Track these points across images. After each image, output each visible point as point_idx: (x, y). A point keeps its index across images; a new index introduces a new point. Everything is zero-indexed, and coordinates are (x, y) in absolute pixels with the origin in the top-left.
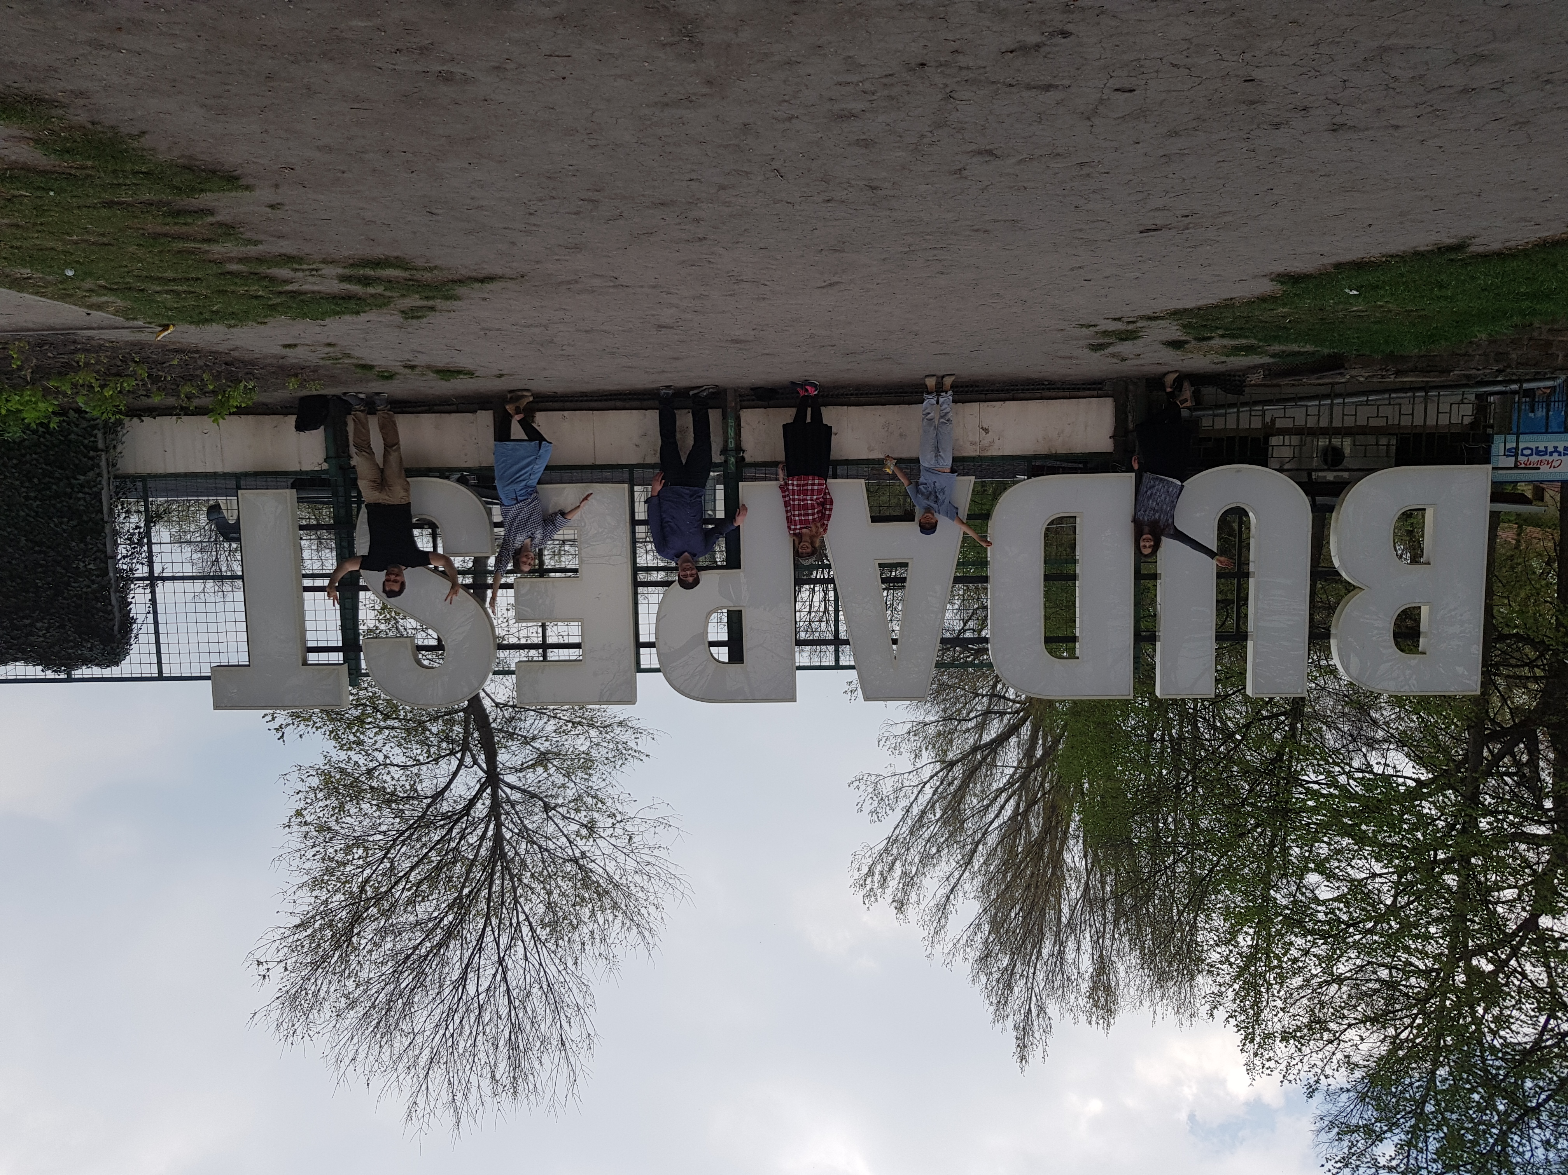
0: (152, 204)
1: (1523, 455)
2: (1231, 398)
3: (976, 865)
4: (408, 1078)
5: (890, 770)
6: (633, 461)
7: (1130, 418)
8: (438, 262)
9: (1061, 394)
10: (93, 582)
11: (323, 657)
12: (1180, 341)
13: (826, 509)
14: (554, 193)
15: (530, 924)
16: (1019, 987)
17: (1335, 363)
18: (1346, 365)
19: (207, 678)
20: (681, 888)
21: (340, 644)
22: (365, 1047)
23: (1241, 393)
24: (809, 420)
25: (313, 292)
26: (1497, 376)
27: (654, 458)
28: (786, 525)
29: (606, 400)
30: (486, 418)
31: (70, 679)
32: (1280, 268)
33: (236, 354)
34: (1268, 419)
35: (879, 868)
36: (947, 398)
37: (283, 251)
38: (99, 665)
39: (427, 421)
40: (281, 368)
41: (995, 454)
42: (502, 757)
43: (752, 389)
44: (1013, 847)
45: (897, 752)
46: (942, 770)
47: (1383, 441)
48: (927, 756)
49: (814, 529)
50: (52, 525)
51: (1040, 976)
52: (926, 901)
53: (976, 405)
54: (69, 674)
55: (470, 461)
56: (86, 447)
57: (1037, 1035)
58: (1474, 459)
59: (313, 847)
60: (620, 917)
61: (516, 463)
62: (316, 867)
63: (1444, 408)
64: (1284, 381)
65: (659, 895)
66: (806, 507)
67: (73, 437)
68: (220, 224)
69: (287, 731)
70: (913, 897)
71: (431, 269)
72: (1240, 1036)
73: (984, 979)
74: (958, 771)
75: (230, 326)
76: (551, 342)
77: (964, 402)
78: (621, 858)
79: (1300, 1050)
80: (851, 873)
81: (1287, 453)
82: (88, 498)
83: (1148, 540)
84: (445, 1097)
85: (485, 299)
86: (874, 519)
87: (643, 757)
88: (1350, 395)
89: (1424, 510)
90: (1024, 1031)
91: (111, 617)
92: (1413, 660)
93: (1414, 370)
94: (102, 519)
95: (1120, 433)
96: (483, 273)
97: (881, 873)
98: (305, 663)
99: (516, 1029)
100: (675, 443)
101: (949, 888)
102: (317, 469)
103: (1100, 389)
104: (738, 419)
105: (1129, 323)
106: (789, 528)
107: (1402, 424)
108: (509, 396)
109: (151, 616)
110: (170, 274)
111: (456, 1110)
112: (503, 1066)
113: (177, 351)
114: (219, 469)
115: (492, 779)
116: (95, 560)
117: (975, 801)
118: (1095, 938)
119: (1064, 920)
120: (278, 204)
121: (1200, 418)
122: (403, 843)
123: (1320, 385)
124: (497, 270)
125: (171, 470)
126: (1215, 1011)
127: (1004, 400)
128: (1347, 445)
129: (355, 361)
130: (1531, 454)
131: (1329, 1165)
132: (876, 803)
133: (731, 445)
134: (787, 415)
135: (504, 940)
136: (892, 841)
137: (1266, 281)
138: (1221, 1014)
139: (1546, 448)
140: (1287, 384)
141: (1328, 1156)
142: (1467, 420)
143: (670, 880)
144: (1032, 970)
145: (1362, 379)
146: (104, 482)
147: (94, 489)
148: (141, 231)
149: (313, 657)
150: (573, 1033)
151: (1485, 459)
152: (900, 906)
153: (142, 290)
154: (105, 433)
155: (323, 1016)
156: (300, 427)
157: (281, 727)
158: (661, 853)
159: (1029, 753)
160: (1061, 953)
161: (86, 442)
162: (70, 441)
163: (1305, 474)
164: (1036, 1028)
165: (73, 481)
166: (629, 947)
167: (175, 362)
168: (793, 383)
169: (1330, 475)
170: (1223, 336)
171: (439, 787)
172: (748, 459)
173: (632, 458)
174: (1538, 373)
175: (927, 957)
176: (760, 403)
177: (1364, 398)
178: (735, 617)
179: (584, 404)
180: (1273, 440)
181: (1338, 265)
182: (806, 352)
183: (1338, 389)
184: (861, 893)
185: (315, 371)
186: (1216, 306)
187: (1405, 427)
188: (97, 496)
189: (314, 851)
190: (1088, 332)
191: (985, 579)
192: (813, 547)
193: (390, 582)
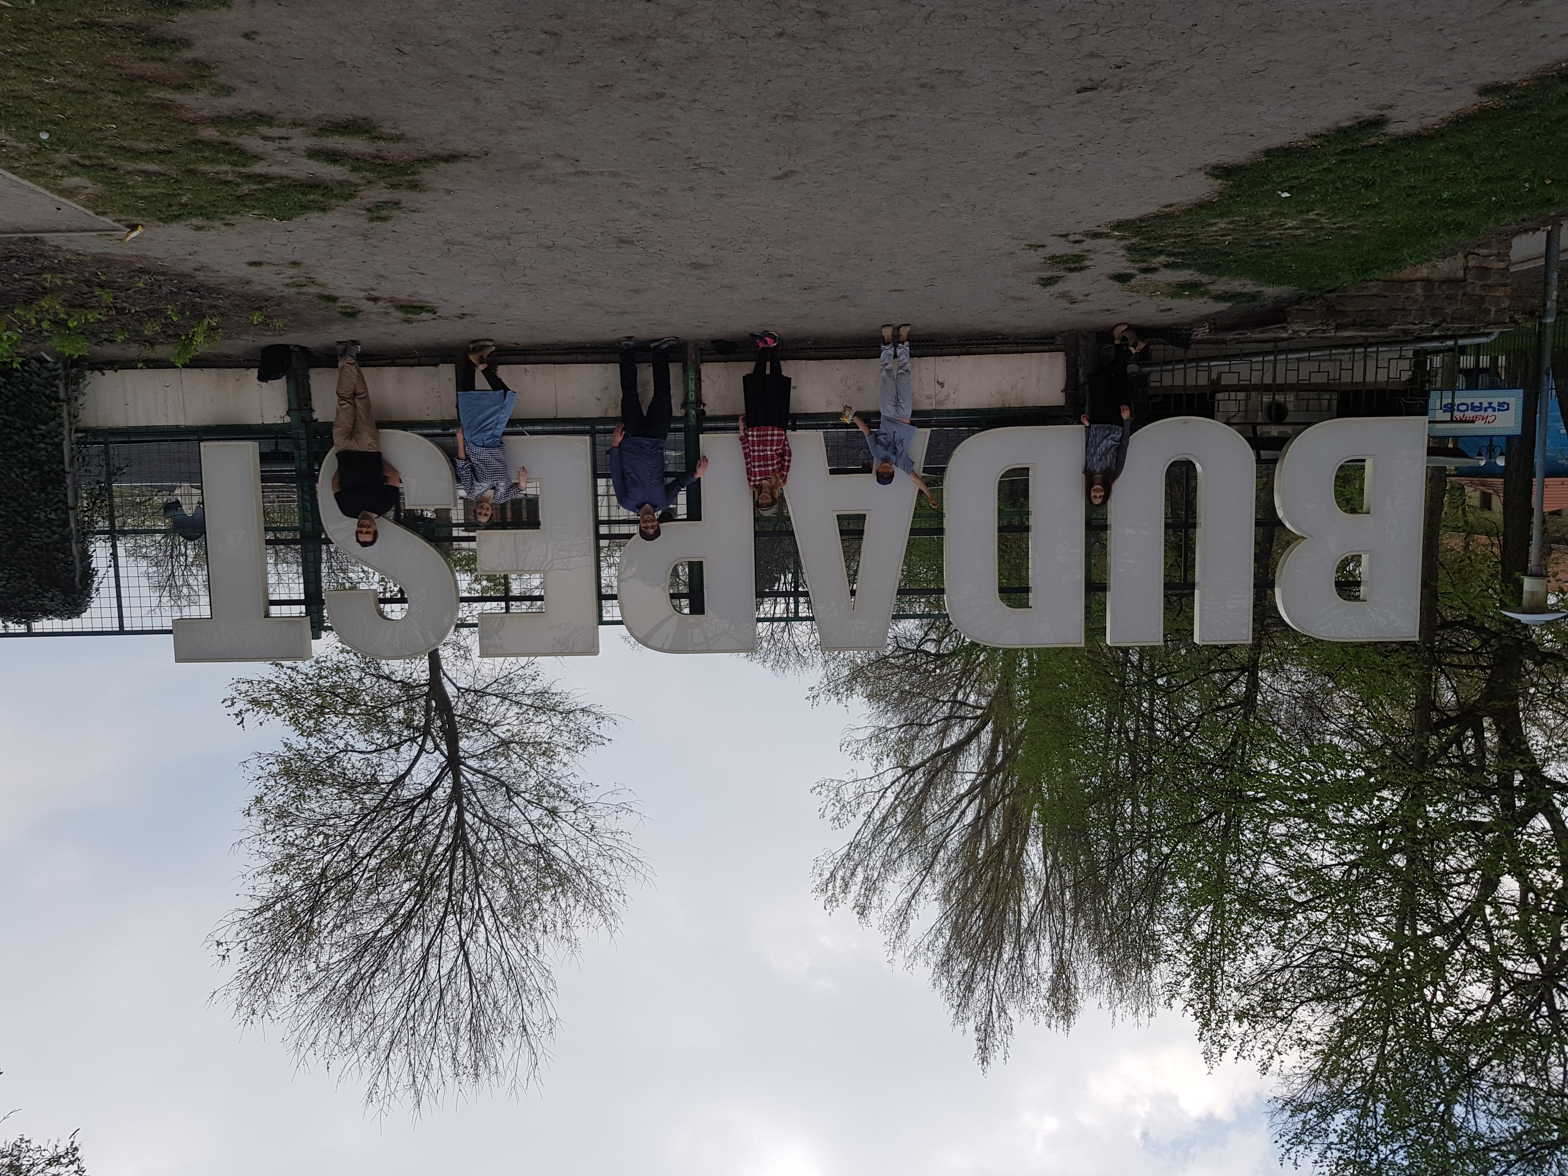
0: (131, 29)
1: (1459, 410)
2: (1179, 352)
3: (937, 868)
4: (369, 1061)
5: (852, 777)
6: (595, 414)
7: (1081, 371)
8: (407, 130)
9: (1014, 348)
10: (54, 533)
11: (286, 610)
12: (1126, 275)
13: (785, 461)
15: (493, 911)
16: (980, 989)
17: (1277, 316)
18: (1289, 320)
19: (169, 632)
20: (643, 871)
21: (303, 597)
22: (325, 1031)
23: (1186, 347)
24: (768, 372)
25: (280, 176)
26: (1432, 331)
27: (615, 412)
28: (746, 477)
29: (567, 354)
30: (447, 372)
31: (30, 634)
32: (1213, 158)
33: (200, 276)
34: (1214, 376)
35: (841, 873)
36: (904, 350)
37: (254, 107)
38: (61, 616)
39: (389, 373)
40: (245, 297)
41: (950, 407)
42: (463, 744)
43: (713, 342)
44: (974, 855)
45: (859, 757)
46: (904, 775)
47: (1327, 396)
48: (887, 763)
49: (774, 480)
50: (13, 475)
51: (1001, 979)
52: (889, 904)
53: (932, 359)
54: (29, 628)
55: (432, 415)
56: (47, 397)
57: (998, 1036)
58: (1410, 411)
59: (273, 831)
60: (582, 902)
61: (480, 413)
62: (277, 852)
63: (1383, 364)
64: (1231, 336)
65: (621, 878)
66: (765, 458)
67: (34, 387)
68: (196, 62)
69: (247, 716)
70: (875, 900)
71: (399, 138)
72: (1197, 1025)
73: (945, 983)
74: (919, 775)
75: (198, 228)
77: (919, 357)
78: (583, 841)
79: (1254, 1027)
80: (813, 879)
81: (1233, 407)
82: (50, 448)
83: (1098, 490)
84: (406, 1079)
86: (832, 472)
87: (606, 742)
88: (1293, 351)
89: (1364, 461)
90: (985, 1033)
91: (71, 568)
92: (1351, 606)
93: (1354, 324)
94: (63, 470)
95: (1071, 387)
96: (448, 148)
97: (843, 879)
98: (267, 615)
99: (477, 1011)
100: (637, 395)
101: (910, 894)
102: (279, 422)
103: (1052, 343)
104: (698, 372)
105: (1075, 242)
106: (749, 480)
107: (1343, 380)
108: (471, 346)
109: (112, 570)
110: (141, 145)
111: (417, 1092)
112: (464, 1047)
113: (142, 271)
114: (181, 422)
115: (454, 762)
116: (56, 510)
117: (936, 807)
118: (1055, 940)
119: (1024, 924)
120: (254, 32)
121: (1149, 374)
122: (364, 830)
123: (1261, 341)
124: (462, 145)
125: (133, 423)
126: (1173, 1000)
127: (959, 354)
128: (1289, 399)
129: (319, 290)
130: (1467, 410)
132: (837, 810)
133: (692, 398)
134: (748, 368)
135: (465, 925)
136: (854, 845)
137: (1201, 177)
138: (1178, 1003)
139: (1481, 403)
140: (1235, 340)
142: (1406, 376)
143: (633, 863)
144: (992, 973)
145: (1303, 334)
146: (66, 433)
147: (56, 440)
148: (119, 70)
149: (275, 610)
150: (535, 1016)
151: (1423, 411)
152: (862, 910)
153: (115, 169)
154: (67, 384)
155: (285, 997)
156: (263, 378)
157: (240, 712)
158: (625, 838)
159: (990, 759)
160: (1021, 957)
161: (48, 392)
162: (31, 391)
163: (1250, 428)
164: (997, 1029)
165: (36, 432)
166: (591, 929)
167: (141, 285)
168: (752, 335)
169: (1274, 431)
170: (1166, 266)
171: (400, 773)
172: (708, 413)
173: (593, 411)
174: (1472, 328)
175: (889, 962)
176: (720, 357)
177: (1306, 354)
178: (696, 569)
179: (545, 358)
180: (1219, 396)
181: (1268, 152)
182: (764, 283)
183: (1282, 345)
184: (823, 899)
185: (279, 305)
186: (1157, 216)
187: (1346, 384)
188: (59, 446)
189: (274, 836)
190: (1035, 257)
191: (941, 531)
192: (773, 498)
193: (361, 532)
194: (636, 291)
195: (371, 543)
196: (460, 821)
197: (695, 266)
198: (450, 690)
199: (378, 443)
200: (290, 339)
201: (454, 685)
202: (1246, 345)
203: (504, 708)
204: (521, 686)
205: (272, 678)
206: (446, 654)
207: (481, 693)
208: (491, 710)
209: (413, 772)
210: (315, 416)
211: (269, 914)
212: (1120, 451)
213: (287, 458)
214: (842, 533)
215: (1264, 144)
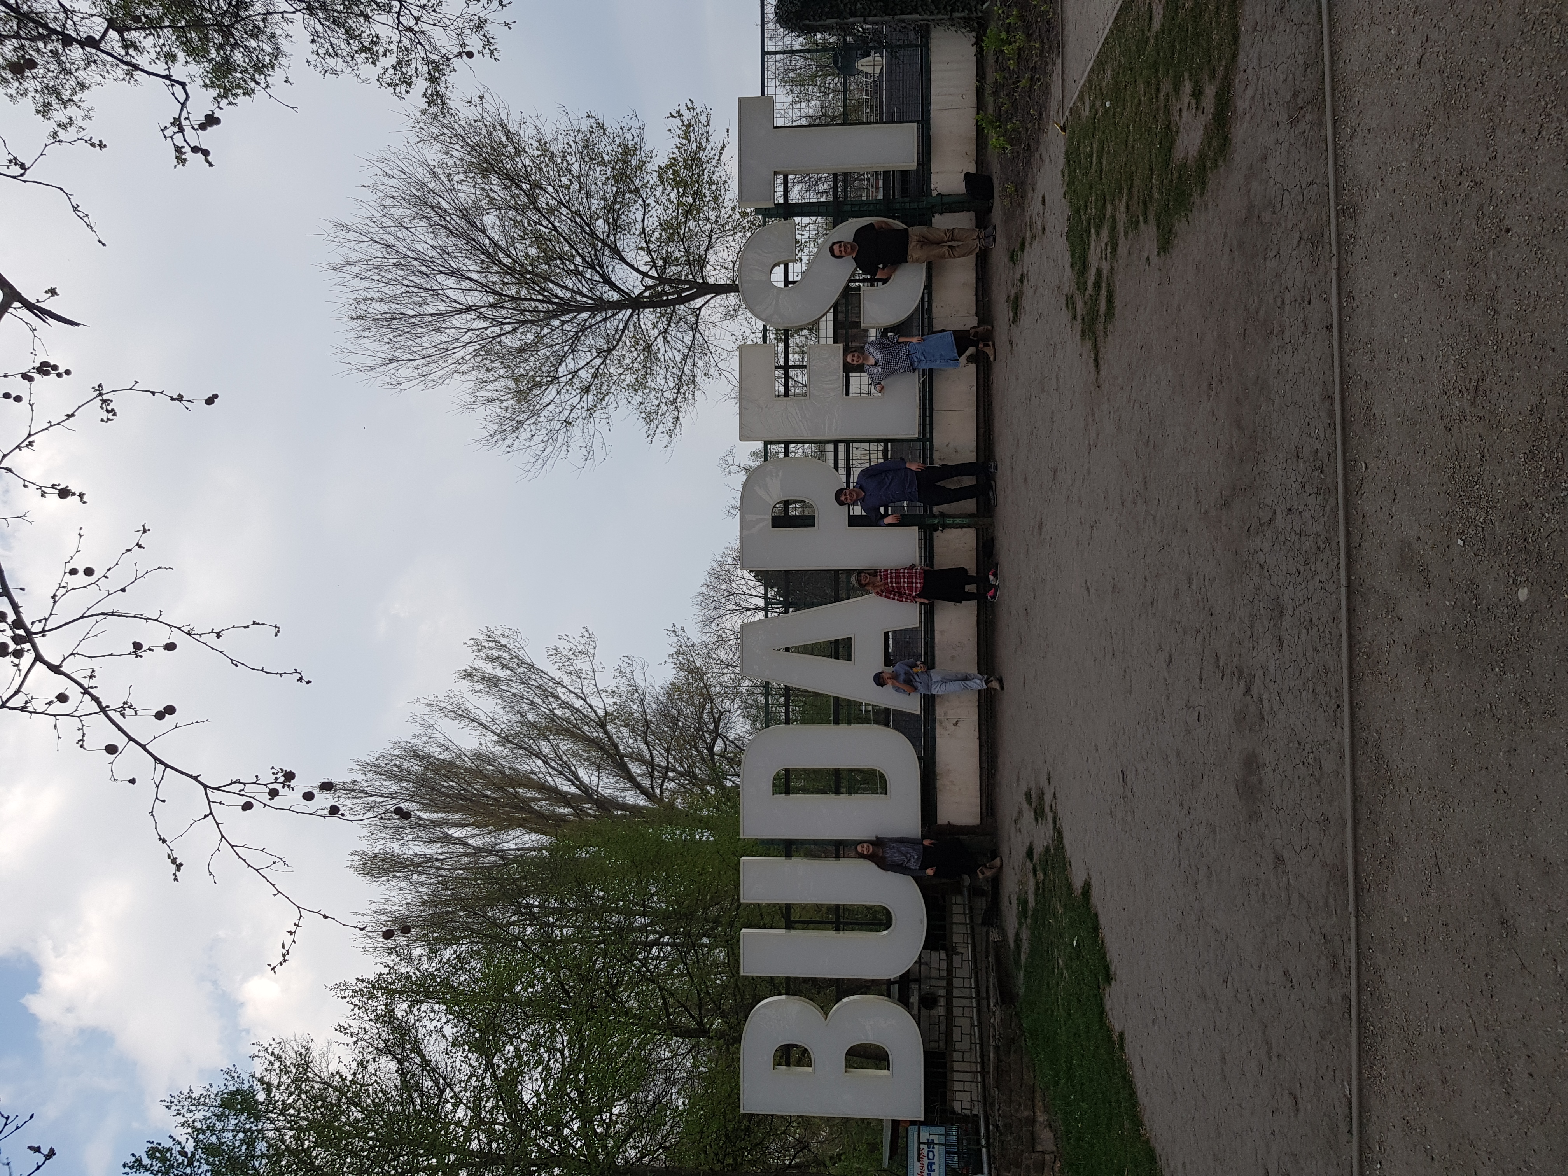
1: (929, 1150)
2: (979, 919)
5: (598, 668)
6: (937, 443)
8: (1110, 338)
9: (984, 784)
10: (845, 5)
11: (780, 190)
12: (1032, 855)
13: (894, 595)
14: (1153, 422)
16: (392, 786)
17: (1007, 996)
18: (1004, 1007)
19: (763, 94)
20: (534, 470)
21: (790, 201)
22: (398, 184)
23: (983, 924)
25: (1089, 245)
26: (993, 1126)
29: (985, 420)
32: (1094, 882)
33: (1037, 156)
34: (960, 950)
35: (505, 655)
37: (1120, 246)
39: (970, 277)
40: (1024, 184)
42: (650, 312)
43: (993, 539)
45: (617, 674)
46: (599, 717)
47: (942, 1041)
48: (610, 702)
49: (879, 585)
52: (474, 700)
53: (976, 716)
55: (937, 308)
59: (575, 142)
62: (558, 146)
63: (968, 1087)
64: (991, 959)
65: (528, 450)
66: (898, 581)
68: (1138, 222)
70: (478, 687)
71: (1105, 331)
73: (397, 752)
74: (596, 733)
75: (1063, 172)
76: (1043, 390)
77: (979, 706)
80: (500, 628)
81: (934, 963)
83: (867, 849)
84: (353, 256)
85: (1081, 355)
86: (886, 634)
87: (650, 438)
88: (979, 1012)
89: (888, 1069)
91: (816, 18)
92: (769, 1058)
93: (1000, 1060)
94: (896, 14)
95: (953, 830)
96: (1101, 362)
97: (499, 657)
98: (776, 173)
100: (952, 477)
101: (483, 719)
102: (933, 186)
103: (987, 814)
104: (969, 527)
105: (1051, 806)
107: (955, 1054)
111: (342, 266)
113: (1041, 114)
114: (933, 107)
115: (636, 303)
116: (863, 7)
118: (439, 857)
119: (452, 830)
120: (1149, 263)
121: (962, 894)
123: (987, 987)
124: (1103, 372)
125: (933, 67)
127: (980, 739)
128: (941, 1011)
129: (1028, 239)
130: (929, 1159)
131: (274, 1044)
132: (565, 653)
133: (948, 521)
136: (531, 668)
137: (1085, 877)
139: (934, 1171)
140: (988, 962)
141: (282, 1044)
142: (957, 1106)
143: (541, 460)
145: (992, 1021)
146: (926, 17)
147: (920, 9)
148: (1134, 174)
150: (405, 371)
151: (928, 1117)
152: (469, 675)
153: (1093, 137)
154: (965, 18)
156: (968, 176)
157: (681, 115)
158: (563, 454)
163: (917, 977)
164: (355, 801)
166: (484, 422)
169: (914, 999)
170: (1037, 883)
171: (625, 255)
172: (935, 534)
173: (939, 439)
174: (995, 1158)
175: (418, 700)
176: (981, 544)
177: (976, 1024)
178: (807, 521)
179: (982, 405)
180: (943, 955)
181: (1096, 915)
182: (1030, 577)
183: (984, 1002)
184: (481, 637)
185: (1019, 205)
186: (1064, 858)
187: (952, 1056)
188: (914, 11)
189: (572, 143)
190: (1043, 781)
191: (836, 723)
192: (866, 585)
193: (840, 246)
194: (1025, 480)
195: (833, 254)
196: (581, 309)
197: (1040, 527)
198: (698, 303)
199: (913, 262)
200: (998, 203)
201: (703, 305)
202: (984, 976)
203: (681, 347)
204: (700, 364)
205: (712, 144)
206: (732, 298)
207: (694, 328)
208: (681, 336)
209: (625, 266)
210: (937, 215)
211: (504, 139)
212: (899, 868)
213: (904, 192)
214: (837, 641)
215: (1100, 912)
